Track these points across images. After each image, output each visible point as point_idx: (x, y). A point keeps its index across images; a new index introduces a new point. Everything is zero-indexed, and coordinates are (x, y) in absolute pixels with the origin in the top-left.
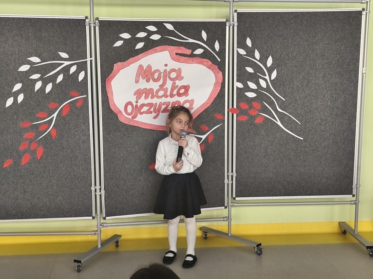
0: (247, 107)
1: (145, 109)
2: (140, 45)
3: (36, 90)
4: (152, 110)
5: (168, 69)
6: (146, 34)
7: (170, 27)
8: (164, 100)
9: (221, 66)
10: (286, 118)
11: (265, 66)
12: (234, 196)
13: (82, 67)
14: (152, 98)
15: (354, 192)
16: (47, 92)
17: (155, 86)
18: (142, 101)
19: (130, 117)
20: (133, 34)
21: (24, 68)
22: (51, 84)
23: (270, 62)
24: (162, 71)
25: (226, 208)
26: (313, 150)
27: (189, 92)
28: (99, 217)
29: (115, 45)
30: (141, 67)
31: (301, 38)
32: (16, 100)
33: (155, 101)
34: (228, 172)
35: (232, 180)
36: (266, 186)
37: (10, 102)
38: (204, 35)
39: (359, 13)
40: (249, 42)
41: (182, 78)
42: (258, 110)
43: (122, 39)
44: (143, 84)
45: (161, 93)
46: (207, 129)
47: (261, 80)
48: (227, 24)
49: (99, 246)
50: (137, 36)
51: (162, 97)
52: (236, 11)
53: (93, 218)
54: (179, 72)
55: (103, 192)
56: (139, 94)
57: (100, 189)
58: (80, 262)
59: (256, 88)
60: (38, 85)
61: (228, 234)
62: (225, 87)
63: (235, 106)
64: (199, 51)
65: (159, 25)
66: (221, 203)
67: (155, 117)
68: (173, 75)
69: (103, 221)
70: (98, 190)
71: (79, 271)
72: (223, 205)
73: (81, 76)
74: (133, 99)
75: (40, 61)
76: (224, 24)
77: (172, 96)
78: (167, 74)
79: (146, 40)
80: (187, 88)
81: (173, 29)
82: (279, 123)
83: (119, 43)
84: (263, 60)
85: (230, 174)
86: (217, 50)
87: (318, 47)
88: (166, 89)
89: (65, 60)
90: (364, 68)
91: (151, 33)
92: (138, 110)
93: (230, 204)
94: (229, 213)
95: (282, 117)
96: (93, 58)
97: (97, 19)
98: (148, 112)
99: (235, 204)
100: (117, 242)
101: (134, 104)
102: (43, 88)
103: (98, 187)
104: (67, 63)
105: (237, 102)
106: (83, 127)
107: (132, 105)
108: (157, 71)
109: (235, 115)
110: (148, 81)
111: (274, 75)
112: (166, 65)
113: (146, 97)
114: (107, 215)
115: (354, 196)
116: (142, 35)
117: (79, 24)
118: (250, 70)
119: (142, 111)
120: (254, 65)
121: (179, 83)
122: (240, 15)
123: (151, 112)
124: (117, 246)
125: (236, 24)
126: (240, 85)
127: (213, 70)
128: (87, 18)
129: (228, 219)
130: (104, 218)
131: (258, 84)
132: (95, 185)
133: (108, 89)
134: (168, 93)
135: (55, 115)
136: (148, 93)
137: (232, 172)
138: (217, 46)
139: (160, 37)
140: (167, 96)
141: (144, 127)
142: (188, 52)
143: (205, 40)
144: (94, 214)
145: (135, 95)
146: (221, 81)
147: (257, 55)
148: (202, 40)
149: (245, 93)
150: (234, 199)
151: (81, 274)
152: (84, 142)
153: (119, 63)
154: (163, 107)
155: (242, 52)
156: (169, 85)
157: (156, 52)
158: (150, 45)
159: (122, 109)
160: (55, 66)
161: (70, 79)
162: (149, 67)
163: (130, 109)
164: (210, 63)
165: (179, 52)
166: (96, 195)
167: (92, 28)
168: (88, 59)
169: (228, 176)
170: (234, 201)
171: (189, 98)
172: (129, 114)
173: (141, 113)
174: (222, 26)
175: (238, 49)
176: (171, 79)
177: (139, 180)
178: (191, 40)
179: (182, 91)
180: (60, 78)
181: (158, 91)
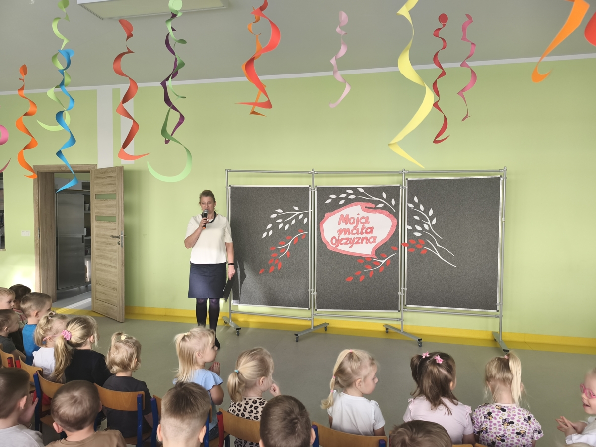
0: (415, 242)
1: (344, 241)
2: (342, 202)
3: (279, 228)
4: (348, 242)
5: (360, 216)
6: (346, 195)
7: (361, 190)
8: (356, 236)
9: (396, 215)
10: (444, 252)
11: (428, 215)
12: (405, 304)
13: (306, 215)
14: (349, 234)
15: (498, 308)
16: (285, 230)
17: (351, 227)
18: (342, 236)
19: (334, 246)
20: (338, 195)
21: (274, 216)
22: (288, 225)
23: (431, 212)
24: (356, 218)
25: (399, 311)
26: (464, 275)
27: (374, 231)
28: (313, 308)
29: (326, 202)
30: (342, 215)
31: (454, 197)
32: (268, 234)
33: (350, 236)
34: (401, 287)
35: (404, 292)
36: (429, 299)
37: (265, 235)
38: (384, 195)
39: (498, 179)
40: (416, 199)
41: (369, 222)
42: (423, 245)
43: (331, 198)
44: (343, 226)
45: (355, 232)
46: (386, 256)
47: (424, 225)
48: (401, 188)
49: (312, 328)
50: (340, 196)
51: (355, 234)
52: (407, 179)
53: (309, 309)
54: (367, 218)
55: (316, 293)
56: (340, 232)
57: (314, 291)
58: (297, 335)
59: (421, 230)
60: (281, 226)
61: (400, 331)
62: (399, 229)
63: (406, 242)
64: (381, 205)
65: (355, 189)
66: (395, 308)
67: (350, 247)
68: (363, 220)
69: (315, 312)
70: (313, 292)
71: (297, 341)
72: (398, 310)
73: (306, 220)
74: (336, 235)
75: (282, 211)
76: (398, 188)
77: (362, 233)
78: (359, 220)
79: (346, 198)
80: (372, 229)
81: (363, 191)
82: (438, 255)
83: (329, 201)
84: (426, 211)
85: (403, 288)
86: (394, 204)
87: (466, 203)
88: (358, 230)
89: (297, 211)
90: (503, 218)
91: (349, 194)
92: (339, 242)
93: (402, 309)
94: (402, 316)
95: (440, 250)
96: (313, 210)
97: (316, 187)
98: (346, 244)
99: (406, 310)
100: (326, 328)
101: (337, 238)
102: (283, 227)
103: (313, 289)
104: (297, 213)
105: (408, 239)
106: (305, 251)
107: (336, 239)
108: (352, 218)
109: (406, 248)
110: (346, 224)
111: (434, 221)
112: (358, 214)
113: (345, 234)
114: (318, 308)
115: (498, 311)
116: (343, 195)
117: (306, 190)
118: (417, 218)
119: (342, 243)
120: (419, 215)
121: (367, 226)
122: (410, 182)
123: (348, 244)
124: (326, 330)
125: (407, 188)
126: (410, 228)
127: (390, 217)
128: (310, 186)
129: (401, 320)
130: (316, 310)
131: (422, 227)
132: (311, 288)
133: (321, 228)
134: (359, 232)
135: (289, 243)
136: (346, 231)
137: (404, 287)
138: (393, 202)
139: (355, 196)
140: (358, 234)
141: (342, 253)
142: (374, 206)
143: (385, 198)
144: (310, 307)
145: (337, 232)
146: (396, 225)
147: (422, 207)
148: (383, 199)
149: (414, 233)
150: (406, 306)
151: (298, 343)
152: (305, 261)
153: (329, 213)
154: (356, 241)
155: (411, 206)
156: (360, 226)
157: (352, 206)
158: (348, 202)
159: (329, 242)
160: (290, 215)
161: (299, 222)
162: (347, 215)
163: (334, 241)
164: (388, 213)
165: (367, 206)
166: (311, 295)
167: (313, 192)
168: (310, 211)
169: (401, 289)
170: (405, 307)
171: (373, 235)
172: (334, 245)
173: (341, 244)
174: (396, 189)
175: (409, 204)
176: (361, 223)
177: (339, 287)
178: (375, 199)
179: (369, 231)
180: (293, 222)
181: (352, 231)
